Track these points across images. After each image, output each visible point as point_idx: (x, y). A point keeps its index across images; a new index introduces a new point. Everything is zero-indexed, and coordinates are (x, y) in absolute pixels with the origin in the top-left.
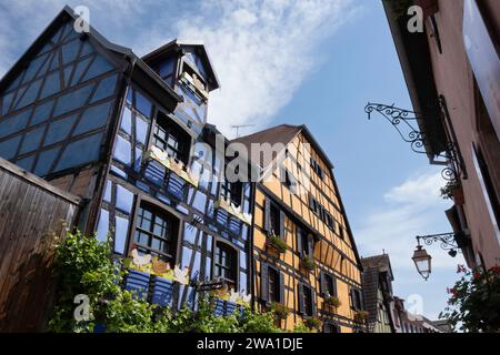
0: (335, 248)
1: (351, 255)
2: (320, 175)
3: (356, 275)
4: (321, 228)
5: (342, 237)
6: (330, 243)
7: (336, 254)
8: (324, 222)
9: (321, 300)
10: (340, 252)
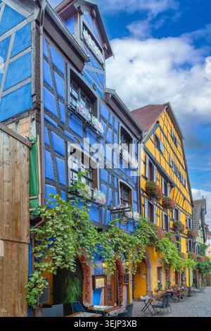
0: (181, 192)
1: (188, 198)
2: (175, 143)
3: (189, 209)
4: (175, 179)
5: (185, 187)
6: (179, 190)
7: (181, 196)
8: (177, 176)
9: (171, 223)
10: (183, 195)
